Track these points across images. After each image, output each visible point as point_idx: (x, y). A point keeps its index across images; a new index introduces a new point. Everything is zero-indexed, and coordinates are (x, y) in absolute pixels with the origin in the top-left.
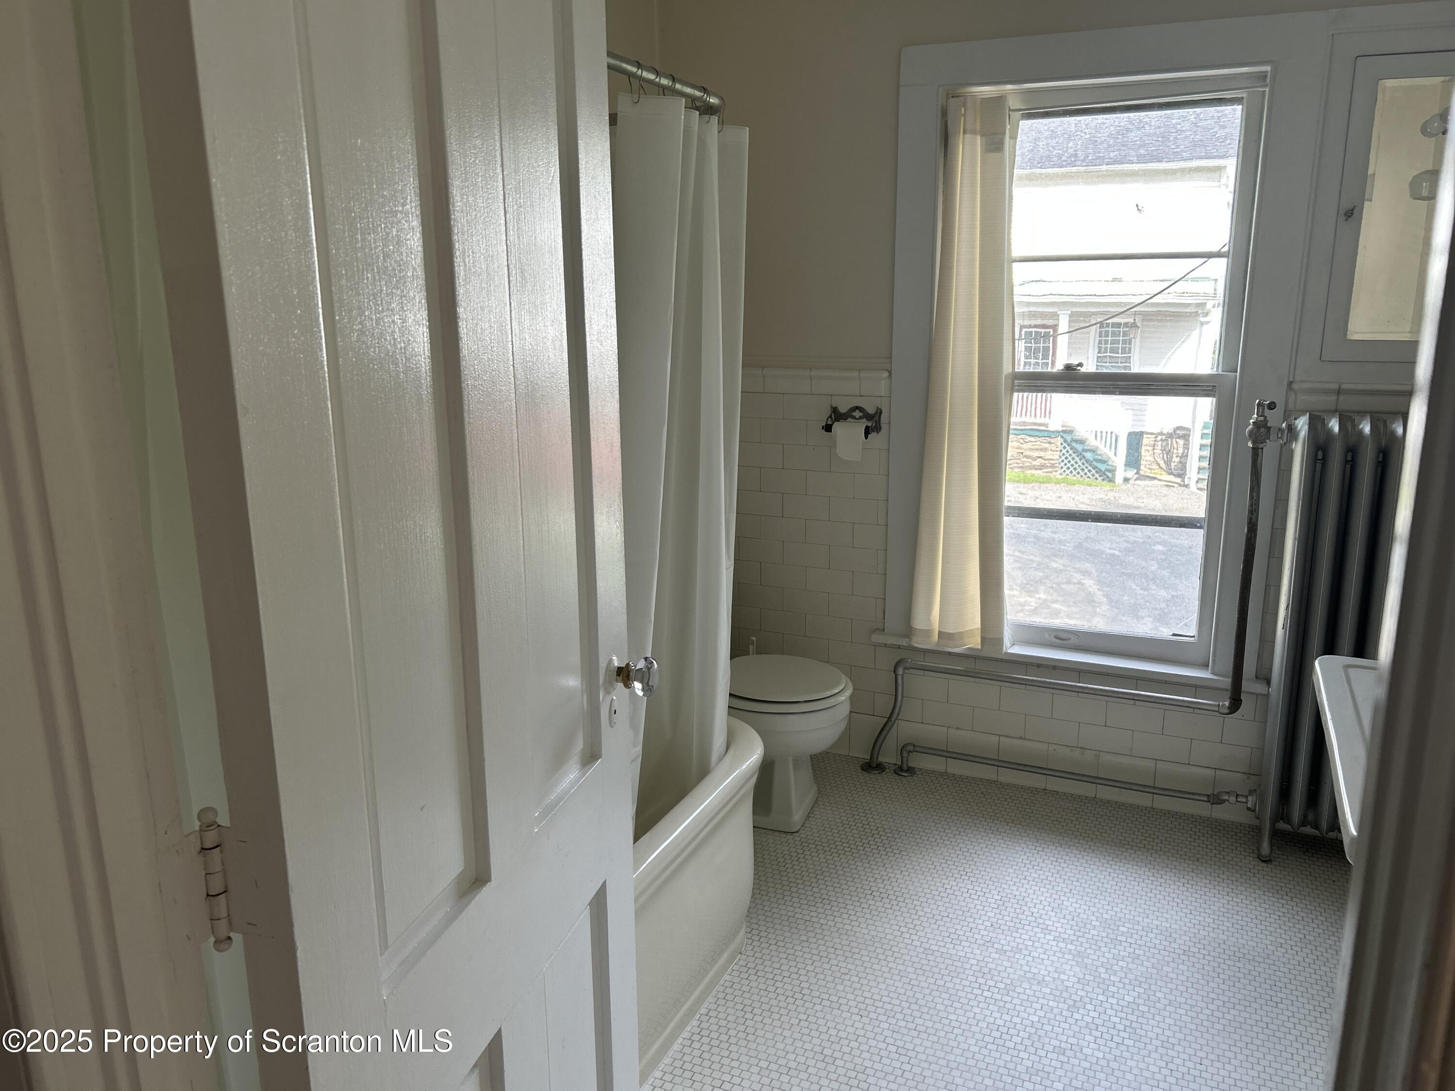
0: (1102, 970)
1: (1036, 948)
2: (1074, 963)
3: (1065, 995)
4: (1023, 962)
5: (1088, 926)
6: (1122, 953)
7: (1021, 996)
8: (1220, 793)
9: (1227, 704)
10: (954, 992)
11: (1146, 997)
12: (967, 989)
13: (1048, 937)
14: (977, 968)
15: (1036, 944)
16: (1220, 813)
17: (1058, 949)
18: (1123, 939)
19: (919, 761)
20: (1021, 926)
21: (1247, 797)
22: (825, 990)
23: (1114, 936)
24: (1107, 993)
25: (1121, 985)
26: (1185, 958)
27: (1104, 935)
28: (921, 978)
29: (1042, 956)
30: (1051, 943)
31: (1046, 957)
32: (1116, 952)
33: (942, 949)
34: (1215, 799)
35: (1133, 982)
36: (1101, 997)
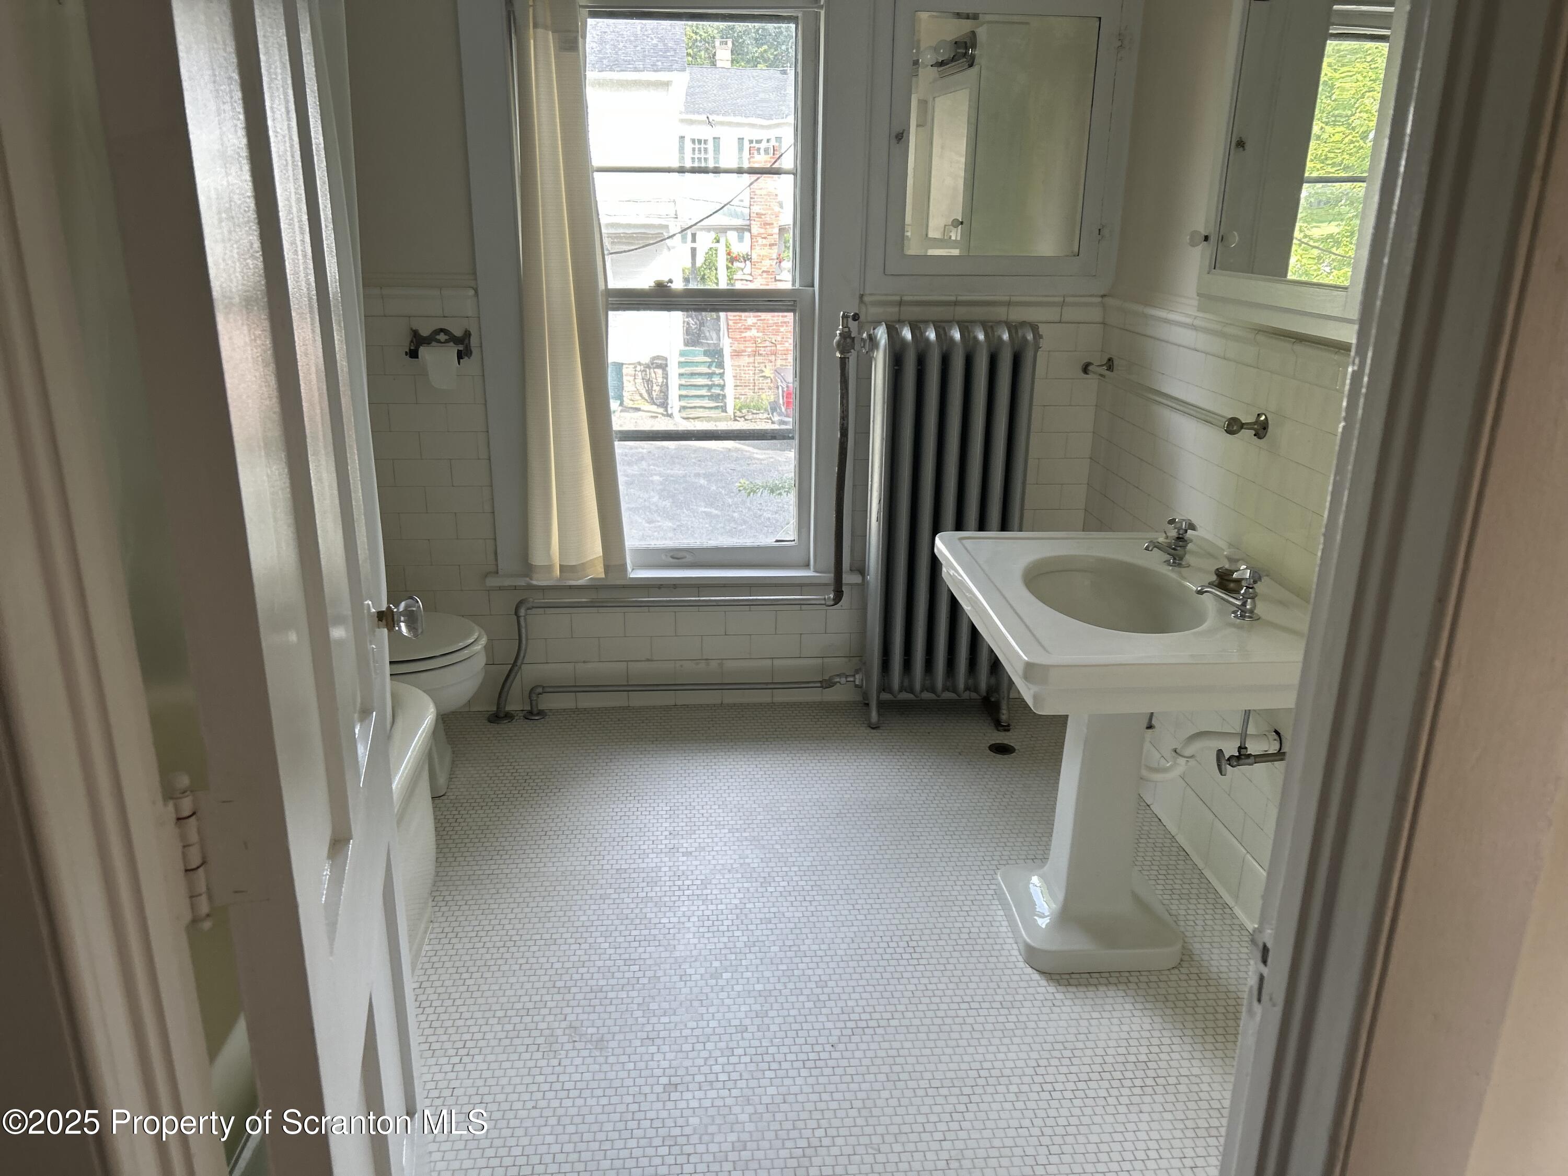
0: (778, 847)
1: (717, 843)
2: (752, 847)
3: (755, 875)
4: (710, 858)
5: (754, 813)
6: (789, 829)
7: (719, 886)
8: (831, 678)
9: (832, 596)
10: (657, 899)
11: (819, 859)
12: (668, 894)
13: (723, 831)
14: (671, 873)
15: (716, 840)
16: (831, 695)
17: (735, 839)
18: (786, 817)
19: (548, 702)
20: (696, 828)
21: (854, 676)
22: (535, 931)
23: (777, 817)
24: (788, 864)
25: (797, 855)
26: (839, 819)
27: (769, 817)
28: (622, 895)
29: (724, 848)
30: (727, 835)
31: (727, 848)
32: (783, 829)
33: (633, 866)
34: (827, 684)
35: (806, 850)
36: (784, 869)
